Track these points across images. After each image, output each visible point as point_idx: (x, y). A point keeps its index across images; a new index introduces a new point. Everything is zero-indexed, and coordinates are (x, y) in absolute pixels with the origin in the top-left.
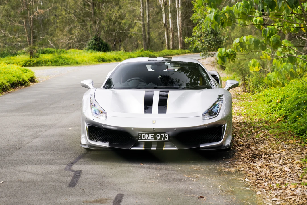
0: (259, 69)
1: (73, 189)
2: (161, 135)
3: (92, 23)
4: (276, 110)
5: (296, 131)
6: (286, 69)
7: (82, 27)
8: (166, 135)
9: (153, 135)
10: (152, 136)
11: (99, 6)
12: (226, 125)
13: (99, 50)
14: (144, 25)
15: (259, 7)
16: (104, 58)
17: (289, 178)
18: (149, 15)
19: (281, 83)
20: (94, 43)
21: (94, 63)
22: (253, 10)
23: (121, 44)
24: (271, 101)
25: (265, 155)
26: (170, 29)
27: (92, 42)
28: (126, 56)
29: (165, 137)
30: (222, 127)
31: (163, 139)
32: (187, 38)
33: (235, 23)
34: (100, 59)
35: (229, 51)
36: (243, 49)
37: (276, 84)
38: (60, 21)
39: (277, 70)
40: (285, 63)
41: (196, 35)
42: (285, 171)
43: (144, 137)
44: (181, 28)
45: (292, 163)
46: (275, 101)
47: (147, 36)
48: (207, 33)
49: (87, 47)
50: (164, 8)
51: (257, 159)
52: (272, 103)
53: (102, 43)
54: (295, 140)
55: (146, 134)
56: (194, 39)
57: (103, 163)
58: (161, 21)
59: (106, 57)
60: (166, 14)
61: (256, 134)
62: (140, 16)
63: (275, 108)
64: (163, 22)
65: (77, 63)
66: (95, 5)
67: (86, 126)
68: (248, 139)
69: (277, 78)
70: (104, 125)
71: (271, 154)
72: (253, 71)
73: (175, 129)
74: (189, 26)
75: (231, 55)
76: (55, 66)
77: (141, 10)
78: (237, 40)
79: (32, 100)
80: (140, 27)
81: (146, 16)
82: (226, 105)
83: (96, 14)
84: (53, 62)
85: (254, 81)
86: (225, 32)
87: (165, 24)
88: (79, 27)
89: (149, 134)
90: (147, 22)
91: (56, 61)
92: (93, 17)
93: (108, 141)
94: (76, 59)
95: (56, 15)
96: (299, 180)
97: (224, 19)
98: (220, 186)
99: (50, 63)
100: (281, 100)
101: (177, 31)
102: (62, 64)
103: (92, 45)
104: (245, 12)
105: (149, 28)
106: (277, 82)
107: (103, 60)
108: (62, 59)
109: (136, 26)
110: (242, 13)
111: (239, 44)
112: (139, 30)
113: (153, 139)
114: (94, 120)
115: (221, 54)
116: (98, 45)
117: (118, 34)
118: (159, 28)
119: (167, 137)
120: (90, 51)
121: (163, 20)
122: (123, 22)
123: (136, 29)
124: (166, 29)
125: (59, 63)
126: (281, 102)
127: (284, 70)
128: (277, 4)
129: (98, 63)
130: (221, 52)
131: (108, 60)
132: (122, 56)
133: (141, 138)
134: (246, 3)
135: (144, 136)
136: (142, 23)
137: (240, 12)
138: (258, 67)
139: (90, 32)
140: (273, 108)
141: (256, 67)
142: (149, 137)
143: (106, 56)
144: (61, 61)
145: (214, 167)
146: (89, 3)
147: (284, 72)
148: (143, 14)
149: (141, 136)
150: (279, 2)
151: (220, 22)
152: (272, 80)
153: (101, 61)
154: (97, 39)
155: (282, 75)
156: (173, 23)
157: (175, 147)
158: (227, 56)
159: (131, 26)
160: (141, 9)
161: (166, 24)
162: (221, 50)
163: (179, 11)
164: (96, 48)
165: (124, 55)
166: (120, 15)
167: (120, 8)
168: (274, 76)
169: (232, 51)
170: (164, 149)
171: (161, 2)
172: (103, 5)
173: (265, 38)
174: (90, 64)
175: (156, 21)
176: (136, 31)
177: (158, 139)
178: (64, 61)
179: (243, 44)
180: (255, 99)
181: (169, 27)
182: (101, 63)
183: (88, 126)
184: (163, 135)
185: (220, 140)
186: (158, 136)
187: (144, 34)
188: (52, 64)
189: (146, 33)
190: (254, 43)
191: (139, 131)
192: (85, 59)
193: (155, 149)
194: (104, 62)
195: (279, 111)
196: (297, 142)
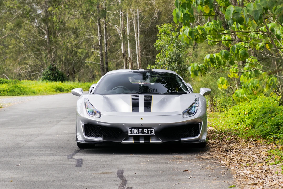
0: (227, 86)
1: (80, 168)
2: (148, 129)
3: (47, 51)
4: (244, 121)
5: (262, 133)
6: (253, 84)
7: (36, 56)
8: (152, 130)
9: (141, 129)
10: (141, 131)
11: (54, 34)
12: (202, 123)
13: (55, 80)
14: (102, 55)
15: (230, 22)
16: (61, 88)
17: (257, 161)
18: (107, 44)
19: (248, 99)
20: (49, 73)
21: (51, 92)
22: (222, 29)
23: (75, 76)
24: (239, 114)
25: (235, 150)
26: (129, 59)
27: (48, 72)
28: (84, 86)
29: (151, 131)
30: (199, 124)
31: (149, 133)
32: (150, 66)
33: (207, 40)
34: (57, 89)
35: (201, 66)
36: (213, 64)
37: (243, 100)
38: (9, 51)
39: (245, 87)
40: (252, 79)
41: (159, 63)
42: (253, 158)
43: (133, 132)
44: (140, 57)
45: (260, 154)
46: (243, 113)
47: (105, 66)
48: (170, 60)
49: (42, 77)
50: (122, 37)
51: (229, 152)
52: (240, 115)
53: (58, 73)
54: (261, 140)
55: (135, 129)
56: (157, 66)
57: (98, 154)
58: (119, 51)
59: (63, 87)
60: (125, 43)
61: (226, 138)
62: (98, 44)
63: (243, 119)
64: (122, 52)
65: (34, 93)
66: (51, 33)
67: (82, 125)
68: (220, 141)
69: (245, 95)
70: (99, 122)
71: (240, 149)
72: (222, 89)
73: (160, 125)
74: (149, 56)
75: (203, 69)
76: (11, 95)
77: (99, 39)
78: (208, 56)
79: (7, 119)
80: (97, 56)
81: (104, 45)
82: (201, 108)
83: (51, 43)
84: (9, 92)
85: (222, 101)
86: (188, 61)
87: (123, 54)
88: (33, 57)
89: (138, 129)
90: (105, 51)
91: (12, 91)
92: (48, 45)
93: (102, 136)
94: (32, 89)
95: (4, 45)
96: (265, 162)
97: (197, 35)
98: (200, 165)
99: (5, 93)
100: (248, 112)
101: (136, 62)
102: (18, 93)
103: (47, 75)
104: (216, 29)
105: (107, 58)
106: (244, 98)
107: (61, 90)
108: (18, 89)
109: (93, 55)
110: (214, 30)
111: (210, 60)
112: (97, 60)
113: (141, 133)
114: (90, 119)
115: (194, 68)
116: (53, 75)
117: (74, 64)
118: (117, 58)
119: (153, 131)
120: (45, 81)
121: (121, 50)
122: (80, 51)
123: (93, 59)
124: (124, 59)
125: (15, 93)
126: (248, 114)
127: (251, 85)
128: (245, 20)
129: (55, 93)
130: (193, 67)
131: (66, 90)
132: (80, 86)
133: (131, 132)
134: (216, 23)
135: (133, 130)
136: (100, 52)
137: (212, 29)
138: (226, 85)
139: (45, 61)
140: (241, 119)
141: (225, 85)
142: (138, 132)
143: (63, 85)
144: (17, 91)
145: (193, 156)
146: (44, 31)
147: (251, 87)
148: (101, 43)
149: (131, 131)
150: (247, 18)
151: (194, 37)
152: (240, 96)
153: (59, 91)
154: (53, 68)
155: (249, 90)
156: (132, 53)
157: (160, 140)
158: (199, 70)
159: (87, 56)
160: (99, 37)
161: (125, 54)
162: (194, 64)
163: (137, 40)
164: (51, 78)
165: (82, 85)
166: (76, 44)
167: (77, 36)
168: (242, 92)
169: (203, 66)
170: (150, 142)
171: (119, 31)
172: (59, 33)
173: (233, 54)
174: (48, 94)
175: (113, 51)
176: (93, 60)
177: (145, 133)
178: (20, 90)
179: (213, 60)
180: (224, 116)
181: (128, 57)
182: (58, 93)
183: (83, 125)
184: (150, 130)
185: (198, 135)
186: (146, 131)
187: (102, 64)
188: (8, 94)
189: (104, 63)
190: (224, 55)
191: (129, 126)
192: (42, 88)
193: (143, 142)
194: (61, 92)
195: (247, 121)
196: (263, 142)
